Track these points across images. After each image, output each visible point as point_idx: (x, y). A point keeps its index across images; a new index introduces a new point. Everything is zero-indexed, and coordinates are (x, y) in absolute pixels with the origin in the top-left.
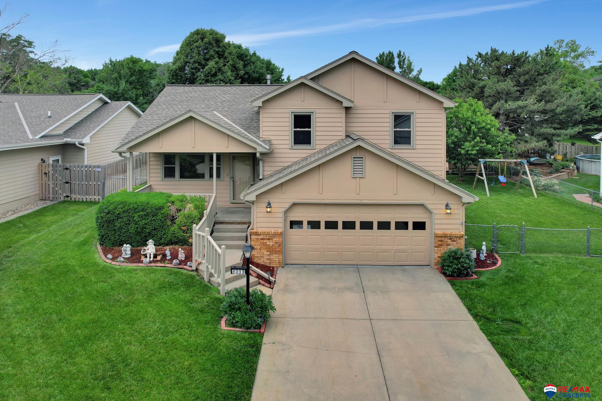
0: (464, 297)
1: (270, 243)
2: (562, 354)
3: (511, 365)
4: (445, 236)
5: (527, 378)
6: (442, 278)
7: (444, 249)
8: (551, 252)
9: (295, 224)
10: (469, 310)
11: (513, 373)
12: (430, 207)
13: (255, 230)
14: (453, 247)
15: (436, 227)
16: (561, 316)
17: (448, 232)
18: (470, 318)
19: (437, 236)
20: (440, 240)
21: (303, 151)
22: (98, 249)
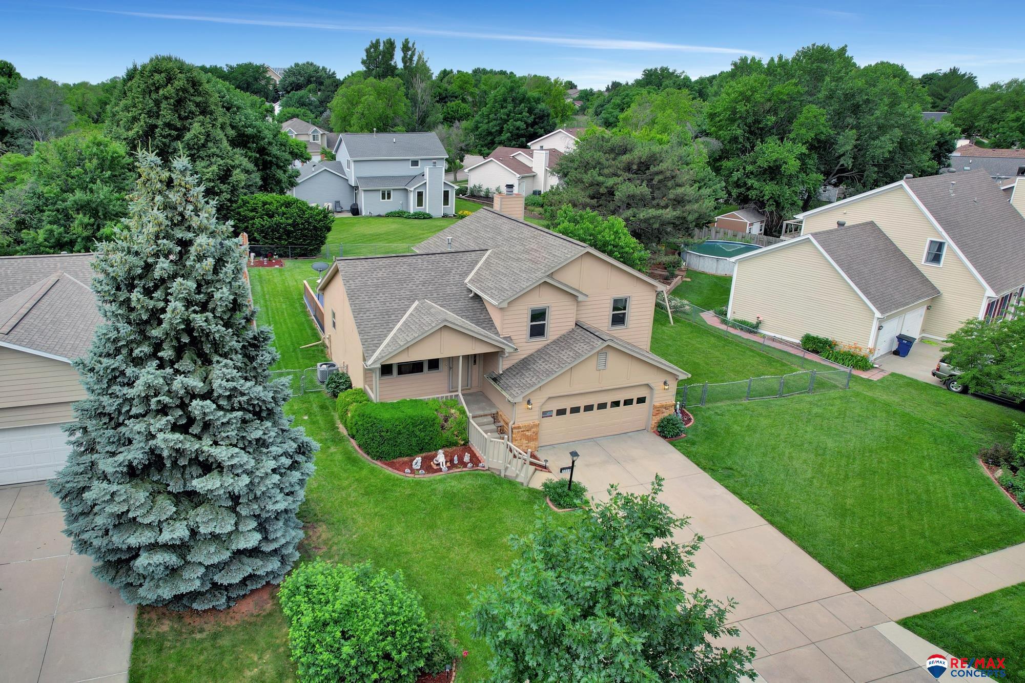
0: (688, 455)
1: (527, 433)
2: (764, 486)
3: (742, 499)
4: (662, 406)
5: (754, 504)
6: (662, 440)
7: (661, 416)
8: (721, 400)
9: (546, 414)
10: (698, 465)
11: (746, 503)
12: (652, 385)
13: (516, 425)
14: (666, 414)
15: (655, 400)
16: (753, 460)
17: (664, 403)
18: (701, 471)
19: (655, 407)
20: (658, 410)
21: (538, 343)
22: (378, 465)
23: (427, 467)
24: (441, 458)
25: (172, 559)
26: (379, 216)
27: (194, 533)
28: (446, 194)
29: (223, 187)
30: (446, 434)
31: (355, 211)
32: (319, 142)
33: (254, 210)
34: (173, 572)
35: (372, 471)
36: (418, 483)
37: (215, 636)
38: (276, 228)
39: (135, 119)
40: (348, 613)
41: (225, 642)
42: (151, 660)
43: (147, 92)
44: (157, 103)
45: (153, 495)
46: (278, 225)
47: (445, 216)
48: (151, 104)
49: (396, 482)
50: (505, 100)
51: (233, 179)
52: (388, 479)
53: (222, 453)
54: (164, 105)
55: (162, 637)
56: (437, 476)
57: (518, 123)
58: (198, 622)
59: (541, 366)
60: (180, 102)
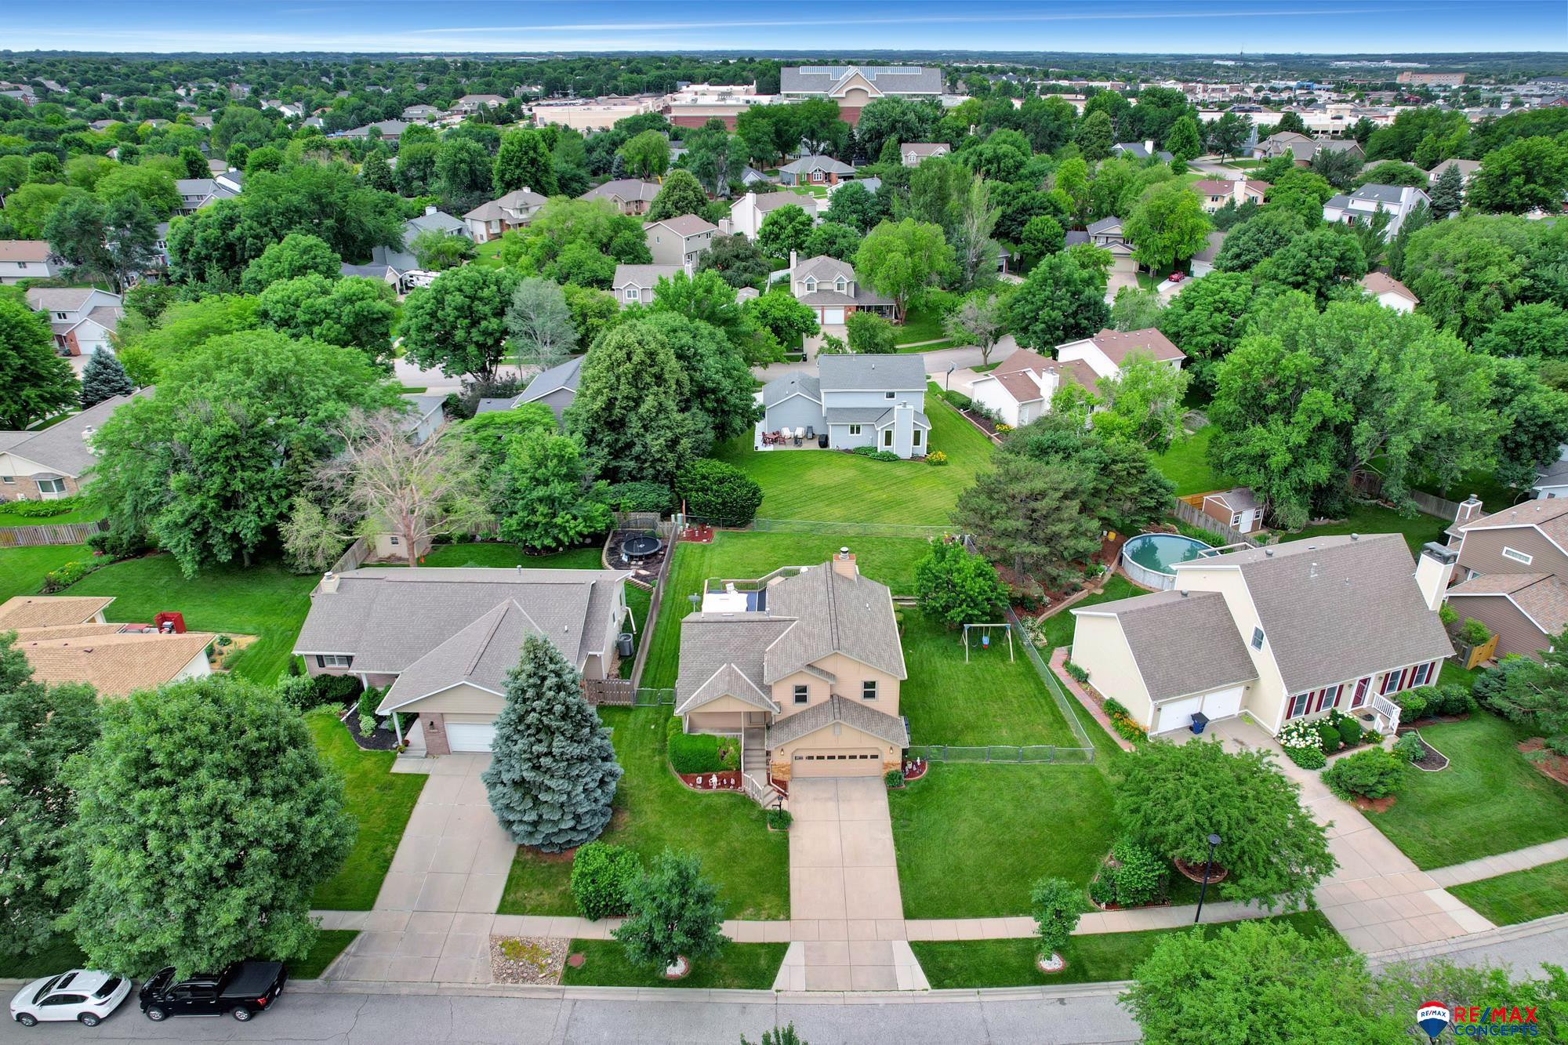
1: (782, 769)
3: (895, 845)
4: (888, 763)
6: (884, 787)
7: (887, 770)
9: (797, 758)
10: (890, 813)
12: (881, 749)
13: (773, 763)
14: (893, 769)
15: (884, 757)
17: (890, 761)
18: (889, 818)
19: (883, 763)
20: (886, 766)
21: (801, 707)
22: (677, 776)
23: (706, 785)
24: (714, 779)
25: (530, 829)
26: (847, 451)
27: (540, 816)
28: (917, 434)
29: (670, 456)
30: (724, 763)
31: (824, 443)
32: (844, 292)
33: (692, 481)
34: (531, 834)
35: (672, 780)
36: (694, 795)
37: (551, 866)
38: (708, 504)
39: (599, 392)
40: (596, 872)
41: (554, 870)
42: (519, 872)
43: (609, 369)
44: (618, 378)
45: (524, 795)
46: (710, 501)
47: (915, 458)
48: (613, 380)
49: (682, 791)
50: (1045, 280)
51: (680, 448)
52: (679, 787)
53: (552, 784)
54: (623, 380)
55: (526, 861)
56: (708, 791)
57: (1054, 314)
58: (545, 858)
59: (795, 726)
60: (637, 375)
